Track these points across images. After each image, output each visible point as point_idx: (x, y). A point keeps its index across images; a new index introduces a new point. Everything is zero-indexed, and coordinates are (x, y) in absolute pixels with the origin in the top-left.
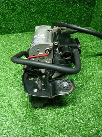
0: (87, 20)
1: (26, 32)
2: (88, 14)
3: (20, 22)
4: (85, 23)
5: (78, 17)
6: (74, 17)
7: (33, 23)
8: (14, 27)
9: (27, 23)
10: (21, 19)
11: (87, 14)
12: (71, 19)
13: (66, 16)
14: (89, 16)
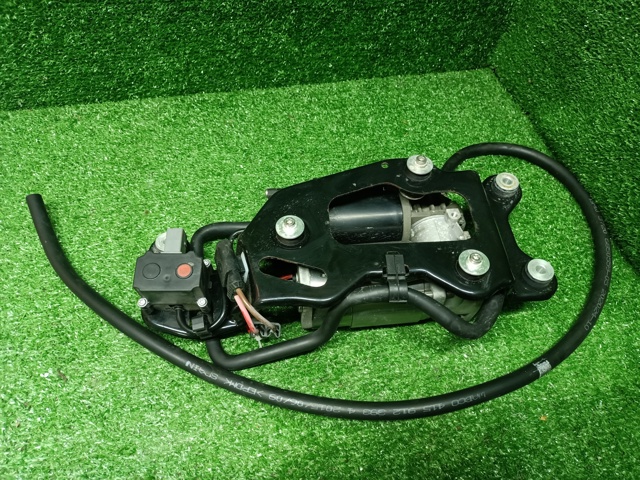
0: (475, 42)
1: (197, 91)
2: (485, 16)
3: (169, 53)
4: (467, 52)
5: (436, 30)
6: (420, 31)
7: (229, 58)
8: (141, 73)
9: (203, 58)
10: (175, 40)
11: (480, 14)
12: (403, 39)
13: (381, 28)
14: (486, 22)
